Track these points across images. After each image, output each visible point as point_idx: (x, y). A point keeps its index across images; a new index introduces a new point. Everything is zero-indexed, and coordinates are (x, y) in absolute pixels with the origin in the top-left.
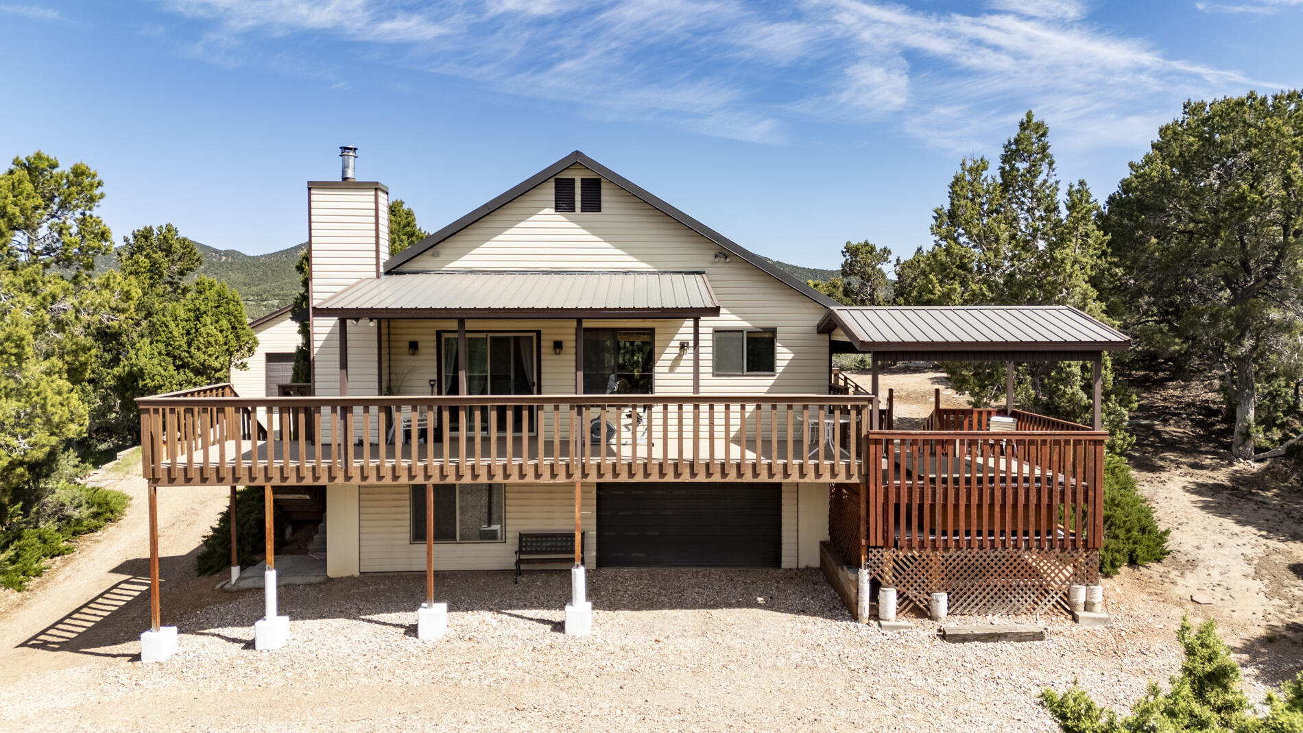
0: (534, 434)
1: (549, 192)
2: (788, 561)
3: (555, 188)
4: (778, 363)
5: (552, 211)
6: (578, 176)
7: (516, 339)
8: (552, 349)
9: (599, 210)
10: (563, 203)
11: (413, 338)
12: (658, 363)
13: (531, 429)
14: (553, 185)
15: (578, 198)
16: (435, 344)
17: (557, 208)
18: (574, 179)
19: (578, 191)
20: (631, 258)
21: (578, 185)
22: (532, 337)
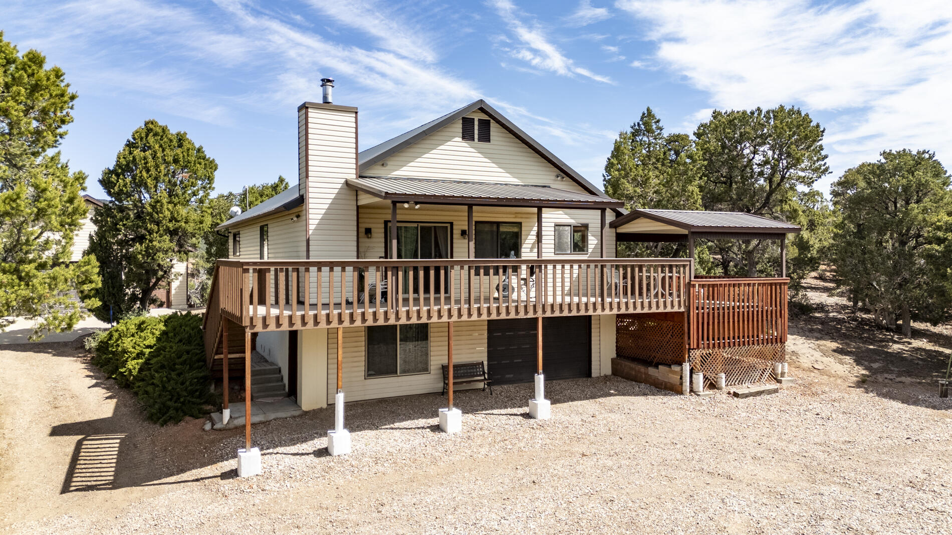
0: (447, 295)
1: (458, 127)
2: (595, 373)
3: (462, 124)
4: (590, 246)
5: (460, 139)
6: (477, 117)
7: (435, 227)
8: (460, 235)
9: (489, 141)
10: (467, 135)
11: (368, 226)
12: (524, 246)
13: (446, 292)
14: (461, 122)
15: (476, 132)
16: (383, 230)
17: (463, 138)
18: (474, 119)
19: (476, 127)
20: (508, 175)
21: (476, 123)
22: (447, 227)
